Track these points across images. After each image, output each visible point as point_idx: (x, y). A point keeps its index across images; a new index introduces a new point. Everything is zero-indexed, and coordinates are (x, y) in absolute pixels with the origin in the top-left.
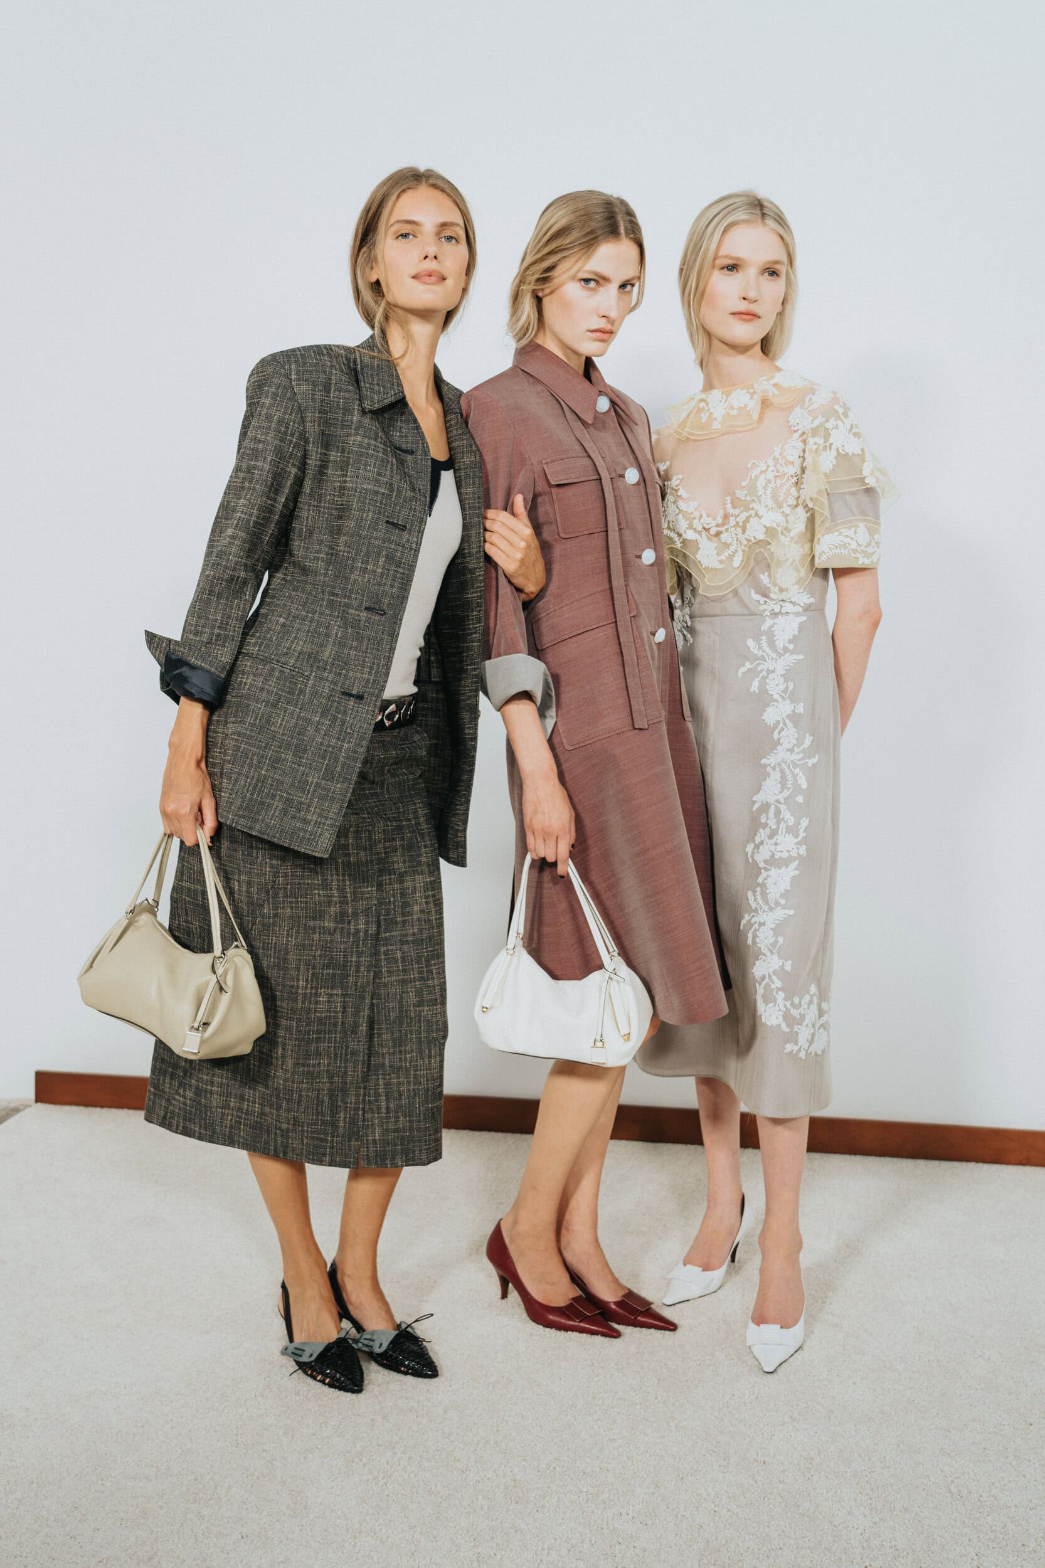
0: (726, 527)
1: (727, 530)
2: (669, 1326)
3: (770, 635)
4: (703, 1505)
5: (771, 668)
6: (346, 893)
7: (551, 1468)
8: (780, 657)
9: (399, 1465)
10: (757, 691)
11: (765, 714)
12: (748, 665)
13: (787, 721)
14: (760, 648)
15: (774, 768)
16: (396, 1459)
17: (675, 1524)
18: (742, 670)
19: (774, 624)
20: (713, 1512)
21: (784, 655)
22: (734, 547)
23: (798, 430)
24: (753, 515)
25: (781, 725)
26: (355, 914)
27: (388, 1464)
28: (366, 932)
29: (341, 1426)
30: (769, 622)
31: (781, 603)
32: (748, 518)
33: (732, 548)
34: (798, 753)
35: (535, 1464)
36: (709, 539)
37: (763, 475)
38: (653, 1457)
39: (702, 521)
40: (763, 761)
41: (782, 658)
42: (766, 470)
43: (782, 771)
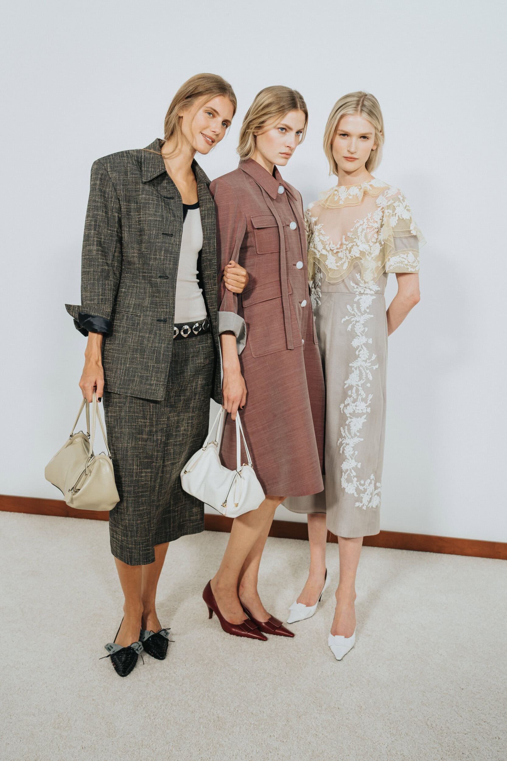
0: (341, 250)
1: (342, 251)
2: (291, 635)
3: (358, 303)
4: (311, 731)
5: (358, 320)
6: (153, 421)
7: (236, 711)
8: (362, 316)
9: (161, 708)
10: (350, 330)
11: (353, 342)
12: (347, 318)
13: (363, 346)
14: (353, 310)
15: (356, 369)
16: (159, 705)
17: (297, 742)
18: (343, 320)
19: (361, 298)
20: (315, 735)
21: (364, 314)
22: (344, 260)
23: (380, 206)
24: (355, 245)
25: (360, 348)
26: (156, 432)
27: (155, 707)
28: (161, 440)
29: (131, 687)
30: (358, 297)
31: (365, 289)
32: (352, 247)
33: (343, 260)
34: (369, 363)
35: (228, 708)
36: (332, 255)
37: (361, 227)
38: (286, 705)
39: (330, 246)
40: (350, 365)
41: (363, 316)
42: (363, 224)
43: (360, 370)
